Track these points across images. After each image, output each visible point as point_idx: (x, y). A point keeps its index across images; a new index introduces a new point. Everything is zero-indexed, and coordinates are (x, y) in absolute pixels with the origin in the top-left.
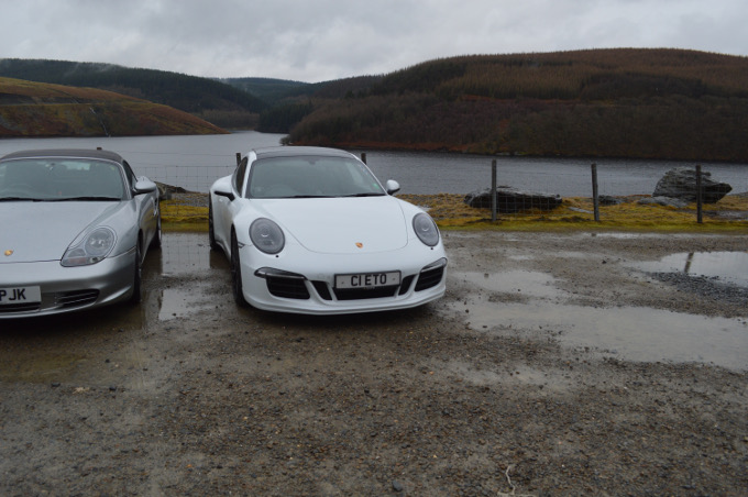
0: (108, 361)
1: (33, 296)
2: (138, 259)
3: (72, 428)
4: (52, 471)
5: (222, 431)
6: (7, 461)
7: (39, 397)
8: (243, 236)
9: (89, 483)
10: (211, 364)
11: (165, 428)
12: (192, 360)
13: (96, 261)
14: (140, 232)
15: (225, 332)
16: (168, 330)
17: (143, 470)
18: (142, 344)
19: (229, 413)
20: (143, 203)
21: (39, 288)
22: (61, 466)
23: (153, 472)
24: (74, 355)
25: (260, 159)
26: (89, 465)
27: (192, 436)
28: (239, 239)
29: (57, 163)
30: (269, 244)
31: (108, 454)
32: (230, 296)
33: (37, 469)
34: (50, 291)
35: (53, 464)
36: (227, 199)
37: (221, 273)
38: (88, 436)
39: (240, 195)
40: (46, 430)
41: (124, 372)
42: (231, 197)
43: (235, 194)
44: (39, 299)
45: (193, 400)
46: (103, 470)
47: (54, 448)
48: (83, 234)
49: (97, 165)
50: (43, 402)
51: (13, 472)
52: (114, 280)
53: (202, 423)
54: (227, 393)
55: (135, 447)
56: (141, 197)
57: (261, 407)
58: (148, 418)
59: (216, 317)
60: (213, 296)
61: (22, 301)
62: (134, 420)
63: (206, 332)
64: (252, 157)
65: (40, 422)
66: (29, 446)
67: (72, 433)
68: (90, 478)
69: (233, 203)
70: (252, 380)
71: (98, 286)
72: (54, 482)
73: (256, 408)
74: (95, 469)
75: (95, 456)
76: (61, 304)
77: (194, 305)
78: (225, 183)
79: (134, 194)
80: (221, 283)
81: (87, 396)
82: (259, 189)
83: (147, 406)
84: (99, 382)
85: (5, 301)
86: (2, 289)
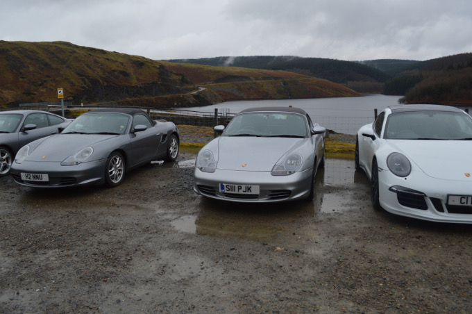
0: (294, 234)
1: (255, 191)
2: (313, 173)
3: (274, 271)
4: (263, 294)
5: (365, 290)
6: (239, 283)
7: (257, 249)
8: (382, 163)
9: (284, 306)
10: (358, 245)
11: (329, 281)
12: (345, 240)
13: (291, 173)
14: (316, 157)
15: (367, 225)
16: (330, 219)
17: (315, 305)
18: (314, 227)
19: (370, 279)
20: (317, 139)
21: (258, 186)
22: (268, 292)
23: (321, 307)
24: (275, 228)
25: (394, 113)
26: (283, 295)
27: (345, 290)
28: (379, 165)
29: (270, 115)
30: (400, 170)
31: (294, 290)
32: (369, 202)
33: (255, 291)
34: (266, 189)
35: (264, 290)
36: (371, 139)
37: (363, 186)
38: (283, 278)
39: (380, 137)
40: (260, 269)
41: (304, 242)
42: (373, 138)
43: (376, 136)
44: (258, 193)
45: (346, 267)
46: (292, 300)
47: (264, 281)
48: (284, 156)
49: (291, 116)
50: (258, 253)
51: (242, 290)
52: (300, 185)
53: (352, 282)
54: (368, 265)
55: (310, 289)
56: (315, 136)
57: (391, 279)
58: (318, 273)
59: (360, 214)
60: (357, 201)
61: (249, 193)
62: (310, 273)
63: (354, 224)
64: (388, 112)
65: (257, 264)
66: (251, 277)
67: (274, 274)
68: (285, 302)
69: (374, 142)
70: (386, 260)
71: (291, 189)
72: (264, 301)
73: (388, 279)
74: (287, 298)
75: (287, 291)
76: (270, 197)
77: (345, 206)
78: (369, 128)
79: (312, 134)
80: (363, 193)
81: (283, 253)
82: (393, 133)
83: (317, 265)
84: (289, 246)
85: (241, 192)
86: (240, 185)
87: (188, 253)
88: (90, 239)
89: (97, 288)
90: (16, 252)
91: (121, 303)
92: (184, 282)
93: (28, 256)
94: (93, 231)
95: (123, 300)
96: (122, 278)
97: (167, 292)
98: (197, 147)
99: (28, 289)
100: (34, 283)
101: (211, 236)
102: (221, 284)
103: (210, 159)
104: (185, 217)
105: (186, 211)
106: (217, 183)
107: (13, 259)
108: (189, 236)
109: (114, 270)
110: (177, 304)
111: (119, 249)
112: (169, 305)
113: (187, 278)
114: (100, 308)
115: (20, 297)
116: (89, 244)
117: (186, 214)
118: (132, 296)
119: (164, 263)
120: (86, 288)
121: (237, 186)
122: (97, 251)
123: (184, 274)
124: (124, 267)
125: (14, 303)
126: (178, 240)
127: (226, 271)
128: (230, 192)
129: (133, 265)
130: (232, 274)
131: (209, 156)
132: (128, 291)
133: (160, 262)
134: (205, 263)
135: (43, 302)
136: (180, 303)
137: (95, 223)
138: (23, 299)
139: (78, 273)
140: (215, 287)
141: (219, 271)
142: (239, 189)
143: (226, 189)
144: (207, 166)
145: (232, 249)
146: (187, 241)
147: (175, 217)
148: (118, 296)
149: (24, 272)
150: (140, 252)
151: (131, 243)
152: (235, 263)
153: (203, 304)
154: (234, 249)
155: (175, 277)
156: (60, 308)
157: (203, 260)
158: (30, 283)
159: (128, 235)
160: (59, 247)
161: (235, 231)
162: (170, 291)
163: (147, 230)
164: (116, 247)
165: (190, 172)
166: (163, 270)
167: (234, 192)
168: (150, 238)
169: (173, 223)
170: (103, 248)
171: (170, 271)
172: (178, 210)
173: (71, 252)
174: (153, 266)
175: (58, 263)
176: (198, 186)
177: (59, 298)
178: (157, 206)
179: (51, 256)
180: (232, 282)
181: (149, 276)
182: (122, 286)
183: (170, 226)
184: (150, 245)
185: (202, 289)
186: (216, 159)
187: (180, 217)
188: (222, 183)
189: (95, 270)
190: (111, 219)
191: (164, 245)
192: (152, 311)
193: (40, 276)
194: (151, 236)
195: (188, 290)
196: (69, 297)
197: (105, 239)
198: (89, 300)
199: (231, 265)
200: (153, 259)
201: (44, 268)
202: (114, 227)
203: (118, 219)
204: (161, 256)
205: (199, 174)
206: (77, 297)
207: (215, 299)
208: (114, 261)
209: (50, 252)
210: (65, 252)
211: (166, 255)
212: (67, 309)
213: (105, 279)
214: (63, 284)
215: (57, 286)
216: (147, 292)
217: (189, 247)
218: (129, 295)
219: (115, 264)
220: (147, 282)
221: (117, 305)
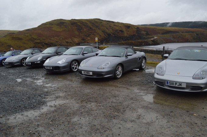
0: (203, 108)
1: (184, 86)
3: (193, 125)
6: (175, 128)
13: (203, 78)
21: (186, 84)
22: (189, 135)
24: (193, 104)
29: (192, 50)
33: (183, 133)
34: (189, 85)
35: (187, 133)
38: (197, 129)
40: (185, 123)
44: (185, 87)
47: (187, 129)
48: (199, 70)
49: (203, 50)
50: (184, 115)
51: (176, 132)
61: (181, 86)
65: (184, 120)
66: (181, 126)
71: (202, 86)
76: (191, 88)
81: (197, 117)
84: (201, 114)
85: (176, 86)
86: (176, 83)
87: (151, 111)
88: (108, 100)
89: (111, 121)
90: (80, 102)
91: (121, 129)
92: (148, 124)
93: (84, 104)
94: (109, 97)
95: (122, 127)
96: (121, 118)
97: (141, 127)
98: (155, 64)
99: (84, 117)
101: (161, 104)
102: (166, 127)
103: (161, 70)
104: (149, 95)
105: (149, 92)
106: (165, 80)
107: (78, 104)
108: (150, 103)
109: (118, 114)
110: (145, 133)
112: (142, 133)
113: (150, 122)
114: (112, 129)
115: (81, 120)
116: (108, 102)
117: (149, 93)
118: (126, 126)
119: (140, 114)
120: (107, 120)
121: (174, 83)
122: (111, 105)
123: (149, 120)
124: (122, 113)
125: (79, 122)
126: (146, 105)
127: (168, 122)
128: (171, 85)
129: (126, 113)
130: (171, 123)
131: (161, 68)
132: (124, 124)
133: (138, 113)
134: (158, 117)
135: (90, 123)
136: (146, 133)
137: (110, 94)
138: (82, 121)
139: (103, 113)
140: (163, 128)
141: (164, 121)
142: (175, 84)
143: (169, 83)
144: (160, 73)
145: (171, 112)
146: (150, 106)
147: (145, 94)
148: (120, 126)
149: (83, 110)
150: (129, 108)
151: (125, 104)
152: (173, 119)
153: (157, 135)
154: (172, 112)
155: (144, 121)
156: (96, 126)
157: (157, 115)
158: (85, 115)
159: (124, 100)
160: (96, 102)
161: (173, 104)
162: (142, 127)
163: (132, 99)
164: (119, 104)
165: (152, 75)
166: (139, 117)
167: (173, 86)
168: (133, 102)
169: (143, 97)
170: (114, 104)
171: (142, 118)
172: (146, 91)
173: (100, 104)
175: (95, 108)
176: (156, 81)
177: (96, 122)
178: (136, 89)
180: (171, 127)
181: (133, 119)
182: (121, 122)
183: (142, 98)
184: (133, 105)
185: (157, 128)
186: (165, 70)
188: (167, 81)
189: (110, 113)
190: (117, 93)
191: (139, 106)
192: (134, 134)
193: (89, 112)
194: (134, 101)
195: (150, 128)
196: (99, 123)
197: (114, 101)
198: (108, 125)
199: (171, 119)
200: (134, 111)
201: (90, 110)
202: (118, 96)
203: (120, 93)
204: (138, 111)
205: (156, 76)
206: (103, 124)
207: (163, 134)
208: (118, 110)
209: (93, 104)
210: (98, 104)
211: (140, 111)
212: (99, 128)
213: (114, 117)
214: (98, 117)
215: (95, 117)
216: (132, 126)
217: (151, 108)
218: (124, 126)
219: (118, 112)
220: (132, 121)
221: (119, 129)
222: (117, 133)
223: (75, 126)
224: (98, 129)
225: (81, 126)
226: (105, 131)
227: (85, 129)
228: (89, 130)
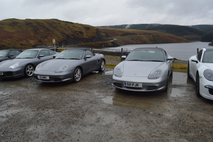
0: (158, 106)
1: (140, 86)
2: (168, 78)
3: (149, 123)
4: (144, 133)
5: (193, 134)
6: (133, 128)
7: (141, 113)
8: (201, 74)
9: (153, 140)
10: (189, 113)
11: (175, 129)
12: (183, 110)
13: (157, 78)
14: (169, 71)
15: (193, 104)
16: (175, 100)
17: (168, 140)
18: (168, 103)
19: (195, 129)
20: (169, 62)
21: (142, 84)
22: (146, 133)
23: (171, 141)
24: (149, 103)
25: (207, 50)
26: (153, 134)
27: (183, 133)
28: (200, 75)
29: (147, 51)
30: (210, 78)
31: (158, 132)
32: (195, 92)
33: (140, 132)
34: (145, 85)
35: (144, 132)
36: (195, 62)
37: (191, 85)
38: (153, 126)
39: (200, 62)
40: (143, 122)
41: (163, 110)
42: (197, 62)
43: (198, 61)
44: (142, 87)
45: (183, 123)
46: (157, 137)
47: (144, 127)
48: (154, 70)
49: (157, 52)
50: (141, 114)
51: (134, 131)
52: (161, 84)
53: (186, 130)
54: (194, 123)
55: (166, 132)
56: (168, 61)
57: (206, 130)
58: (170, 125)
59: (190, 98)
60: (189, 92)
61: (137, 87)
62: (166, 125)
63: (187, 103)
64: (204, 50)
65: (141, 119)
66: (138, 125)
67: (149, 124)
68: (154, 138)
69: (197, 64)
70: (203, 120)
71: (157, 85)
72: (144, 137)
73: (204, 130)
74: (155, 136)
75: (155, 132)
76: (147, 88)
77: (183, 94)
78: (195, 58)
79: (167, 60)
80: (191, 88)
81: (153, 115)
82: (207, 60)
83: (169, 121)
84: (156, 112)
85: (134, 86)
86: (133, 83)
87: (110, 113)
88: (67, 105)
89: (70, 127)
90: (36, 109)
91: (80, 134)
92: (107, 126)
93: (41, 112)
94: (68, 102)
95: (81, 132)
96: (81, 123)
97: (100, 130)
98: (113, 65)
99: (41, 126)
100: (43, 123)
101: (120, 106)
102: (124, 128)
103: (119, 71)
104: (108, 97)
106: (123, 82)
107: (34, 112)
108: (110, 105)
109: (77, 119)
110: (105, 136)
111: (79, 110)
112: (101, 136)
113: (109, 124)
114: (71, 136)
115: (37, 129)
116: (66, 107)
117: (109, 95)
118: (85, 131)
119: (99, 117)
120: (65, 127)
121: (132, 83)
122: (70, 111)
123: (108, 122)
124: (81, 118)
125: (35, 131)
126: (105, 107)
127: (126, 122)
128: (129, 86)
129: (85, 117)
130: (129, 123)
131: (119, 69)
132: (83, 129)
133: (97, 116)
135: (47, 132)
136: (106, 135)
137: (69, 98)
138: (39, 130)
139: (61, 120)
140: (122, 129)
141: (123, 122)
142: (133, 85)
143: (127, 84)
144: (118, 74)
146: (109, 108)
147: (104, 96)
148: (79, 131)
149: (39, 118)
150: (88, 112)
151: (84, 107)
152: (131, 119)
153: (116, 136)
154: (130, 112)
155: (104, 124)
156: (54, 134)
157: (116, 117)
158: (41, 123)
159: (83, 104)
160: (54, 108)
161: (131, 104)
163: (91, 102)
164: (78, 109)
165: (110, 77)
166: (98, 120)
169: (103, 99)
170: (72, 109)
172: (105, 94)
173: (58, 110)
174: (94, 118)
175: (53, 115)
176: (114, 83)
177: (54, 130)
178: (96, 92)
179: (50, 112)
180: (129, 127)
181: (92, 123)
182: (81, 126)
183: (101, 101)
184: (92, 109)
185: (116, 130)
186: (122, 71)
187: (106, 97)
188: (125, 82)
189: (69, 119)
190: (76, 97)
191: (99, 109)
192: (94, 138)
193: (46, 120)
194: (93, 105)
195: (109, 130)
196: (58, 130)
197: (73, 105)
198: (66, 132)
199: (129, 119)
200: (94, 115)
201: (47, 117)
202: (77, 100)
203: (79, 97)
204: (97, 114)
205: (115, 78)
206: (61, 130)
207: (122, 134)
208: (77, 115)
209: (50, 110)
210: (56, 110)
211: (99, 114)
212: (57, 135)
213: (73, 123)
214: (55, 124)
215: (53, 125)
216: (91, 129)
217: (110, 110)
218: (83, 131)
219: (77, 117)
220: (91, 125)
221: (78, 135)
222: (76, 138)
223: (30, 136)
224: (56, 137)
225: (37, 135)
226: (63, 138)
227: (42, 139)
228: (46, 139)
